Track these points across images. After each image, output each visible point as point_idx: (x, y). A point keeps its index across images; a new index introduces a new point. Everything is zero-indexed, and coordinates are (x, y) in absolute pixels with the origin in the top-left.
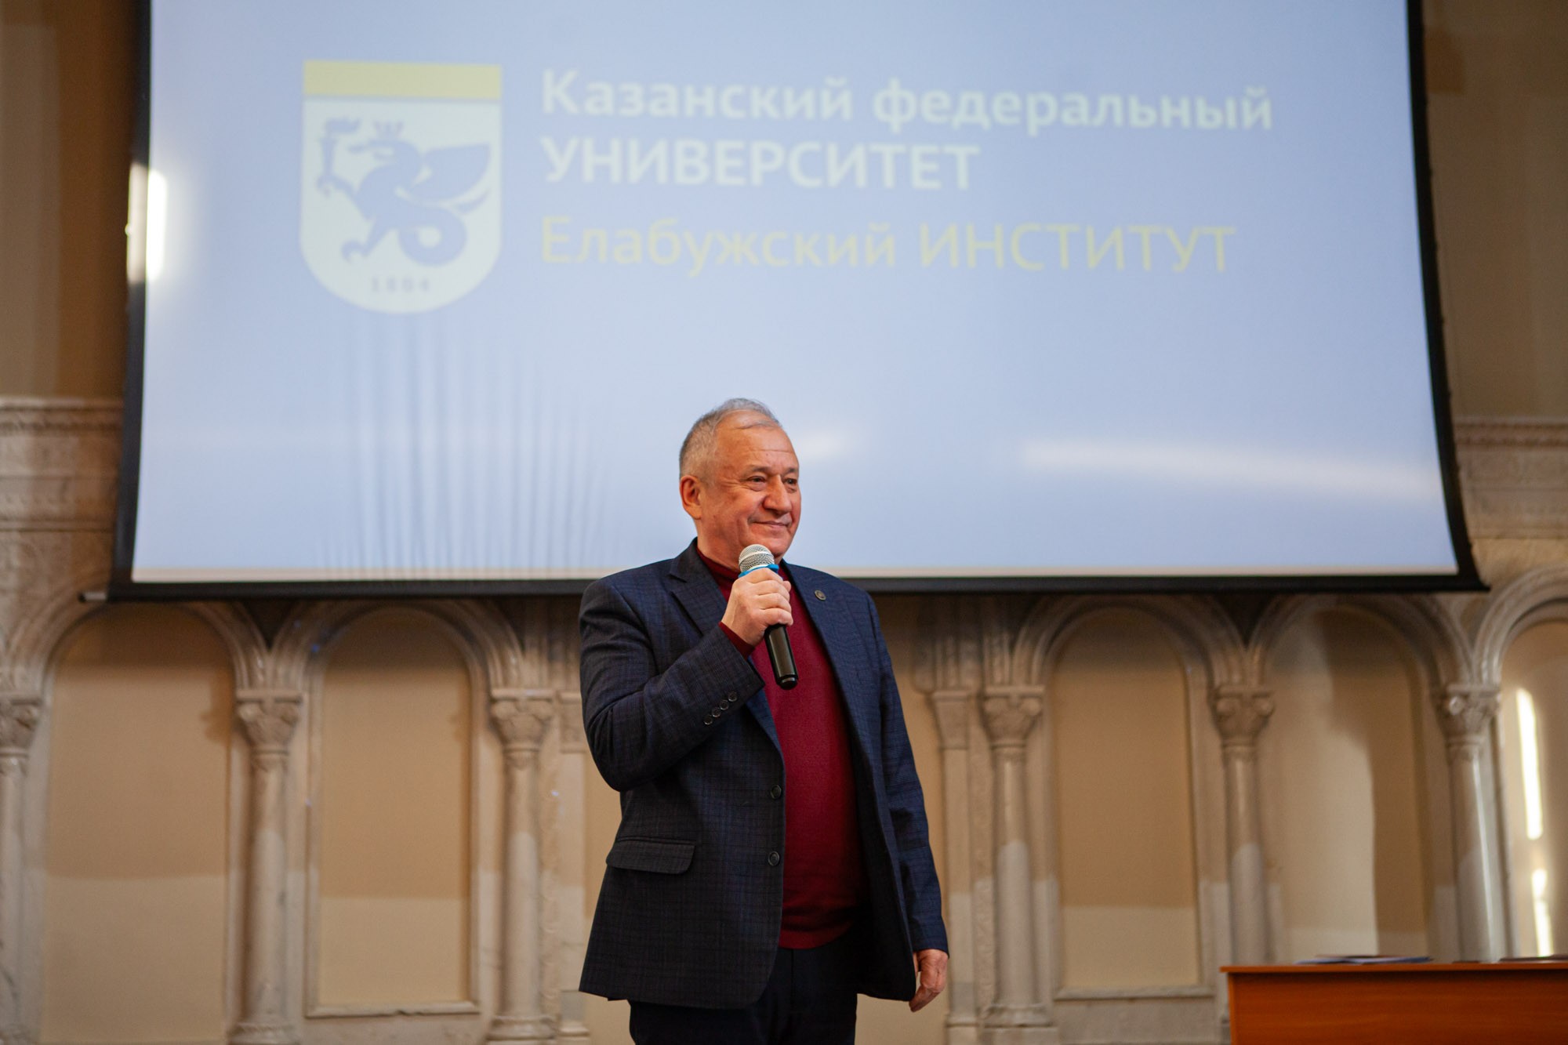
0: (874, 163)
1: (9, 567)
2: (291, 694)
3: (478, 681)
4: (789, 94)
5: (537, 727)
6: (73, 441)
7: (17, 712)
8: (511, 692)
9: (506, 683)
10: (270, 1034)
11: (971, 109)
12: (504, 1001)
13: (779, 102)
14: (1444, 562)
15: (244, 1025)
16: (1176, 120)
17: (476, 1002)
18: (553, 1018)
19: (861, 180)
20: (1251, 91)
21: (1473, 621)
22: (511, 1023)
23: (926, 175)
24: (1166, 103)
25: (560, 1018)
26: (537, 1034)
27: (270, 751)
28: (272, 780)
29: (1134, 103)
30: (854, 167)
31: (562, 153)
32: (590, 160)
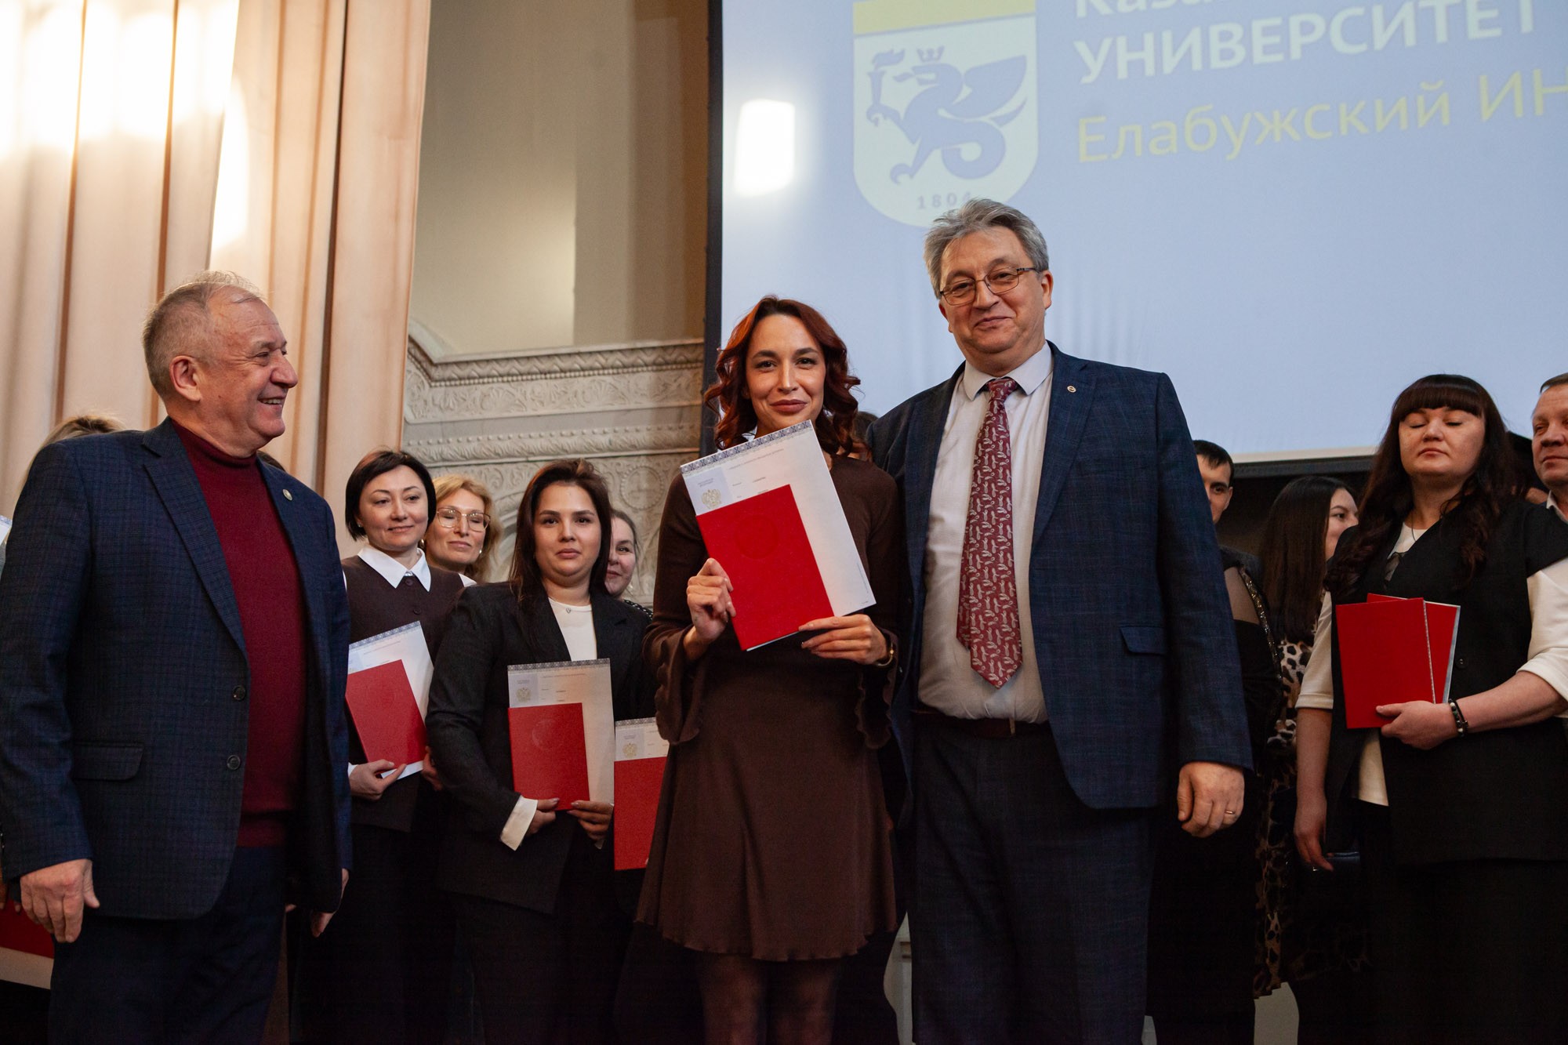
0: (1425, 19)
19: (1410, 40)
23: (1484, 24)
30: (1401, 26)
31: (1095, 55)
32: (1123, 57)
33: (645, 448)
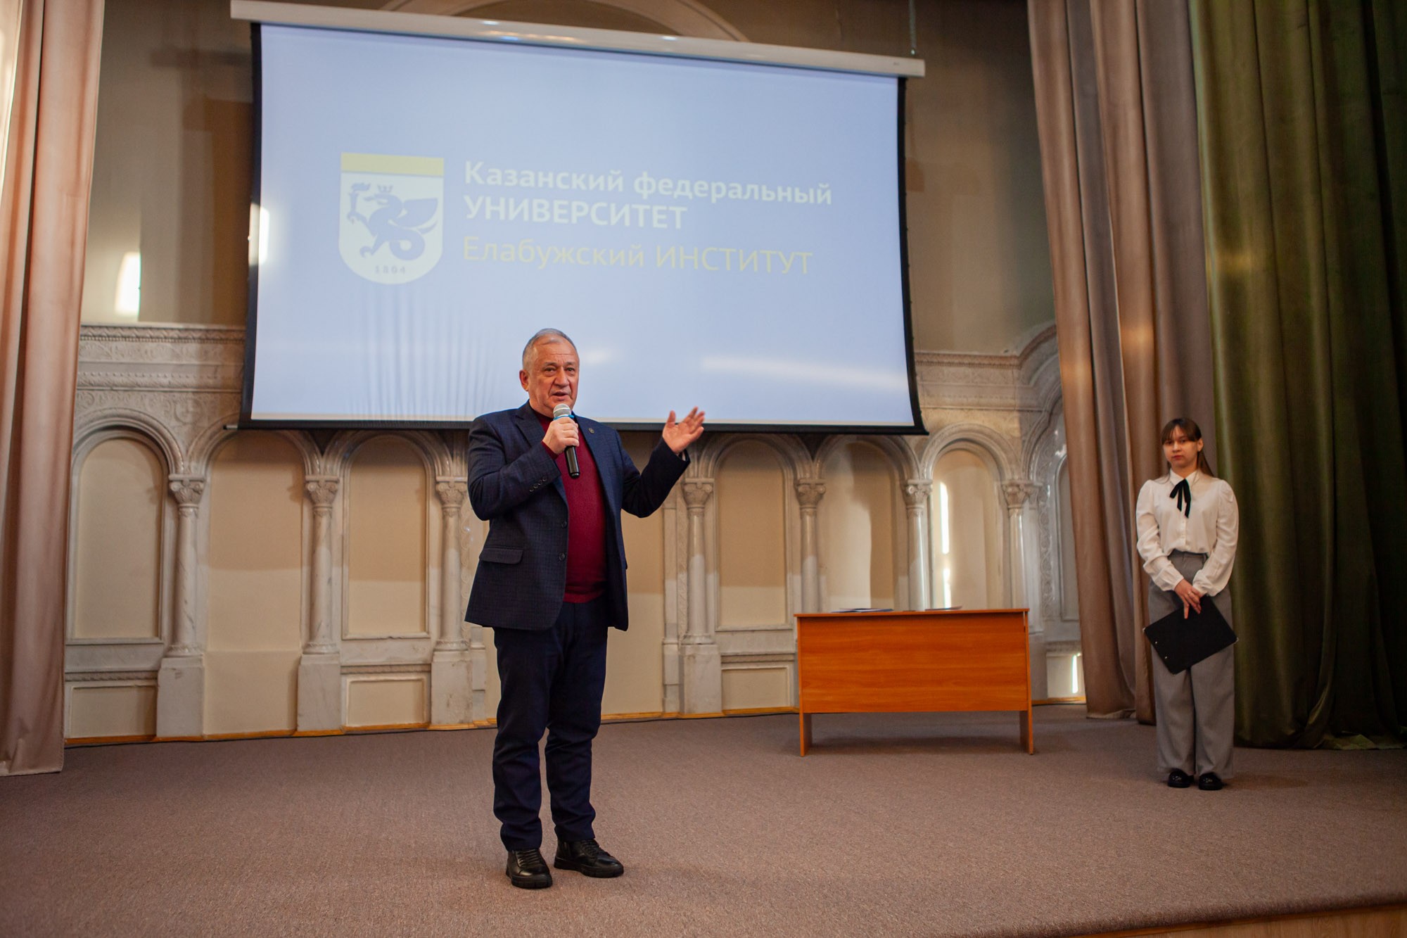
0: (634, 213)
1: (187, 411)
2: (334, 478)
3: (430, 472)
4: (591, 178)
5: (460, 495)
6: (220, 347)
7: (192, 485)
8: (447, 479)
9: (444, 474)
10: (324, 648)
11: (683, 189)
12: (442, 632)
13: (586, 181)
14: (909, 421)
15: (311, 643)
16: (785, 198)
17: (428, 633)
18: (467, 641)
19: (627, 223)
20: (821, 185)
21: (921, 449)
22: (446, 643)
23: (660, 221)
24: (780, 189)
25: (470, 640)
26: (459, 648)
27: (323, 507)
28: (324, 521)
29: (764, 188)
30: (623, 217)
31: (474, 202)
32: (489, 208)
33: (192, 387)
